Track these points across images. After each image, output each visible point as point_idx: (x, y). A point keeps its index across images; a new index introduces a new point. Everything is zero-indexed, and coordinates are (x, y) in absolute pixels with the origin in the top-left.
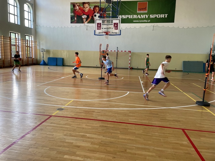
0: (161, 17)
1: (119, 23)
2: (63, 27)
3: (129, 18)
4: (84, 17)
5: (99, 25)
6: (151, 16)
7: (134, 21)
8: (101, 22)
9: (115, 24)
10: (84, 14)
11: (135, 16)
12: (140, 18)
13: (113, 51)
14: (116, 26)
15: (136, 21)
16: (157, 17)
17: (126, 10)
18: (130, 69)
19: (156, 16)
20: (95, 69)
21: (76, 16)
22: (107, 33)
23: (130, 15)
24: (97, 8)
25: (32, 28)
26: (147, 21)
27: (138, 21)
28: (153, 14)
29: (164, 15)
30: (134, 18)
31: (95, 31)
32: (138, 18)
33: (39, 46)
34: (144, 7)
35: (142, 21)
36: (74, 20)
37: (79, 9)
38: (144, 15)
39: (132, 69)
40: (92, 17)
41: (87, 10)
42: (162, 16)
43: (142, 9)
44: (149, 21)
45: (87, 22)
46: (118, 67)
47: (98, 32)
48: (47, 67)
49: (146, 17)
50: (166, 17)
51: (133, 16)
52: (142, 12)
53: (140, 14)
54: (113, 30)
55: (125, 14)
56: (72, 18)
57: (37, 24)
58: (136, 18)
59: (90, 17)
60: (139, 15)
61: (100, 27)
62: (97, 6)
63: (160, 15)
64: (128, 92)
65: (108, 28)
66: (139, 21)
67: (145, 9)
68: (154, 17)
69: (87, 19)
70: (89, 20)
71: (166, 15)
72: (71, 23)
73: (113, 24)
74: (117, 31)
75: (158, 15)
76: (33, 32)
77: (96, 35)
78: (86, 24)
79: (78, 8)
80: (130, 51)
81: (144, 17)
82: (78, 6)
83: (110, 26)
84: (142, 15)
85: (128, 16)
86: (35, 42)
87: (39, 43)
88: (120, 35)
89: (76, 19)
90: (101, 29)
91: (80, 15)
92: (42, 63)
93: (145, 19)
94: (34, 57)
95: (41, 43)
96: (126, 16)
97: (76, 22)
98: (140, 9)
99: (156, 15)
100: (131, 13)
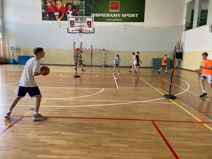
0: (132, 17)
1: (93, 21)
2: (34, 24)
3: (102, 16)
4: (56, 14)
5: (72, 23)
6: (122, 15)
7: (107, 20)
8: (74, 19)
9: (88, 22)
10: (56, 11)
11: (108, 15)
12: (112, 16)
13: (87, 49)
14: (89, 24)
15: (109, 20)
16: (129, 16)
17: (99, 8)
18: (104, 66)
19: (127, 16)
20: (70, 67)
21: (48, 12)
22: (80, 31)
23: (103, 13)
24: (70, 6)
26: (119, 20)
28: (125, 13)
30: (107, 16)
31: (68, 29)
32: (111, 17)
33: (8, 44)
34: (117, 7)
35: (115, 20)
36: (45, 17)
37: (51, 6)
38: (116, 15)
39: (106, 66)
40: (65, 14)
41: (59, 7)
42: (133, 15)
43: (114, 8)
44: (121, 20)
45: (59, 19)
46: (92, 65)
47: (71, 29)
48: (17, 66)
49: (118, 16)
50: (137, 16)
51: (106, 15)
52: (114, 11)
53: (113, 13)
54: (86, 28)
55: (98, 13)
56: (44, 15)
57: (5, 21)
58: (109, 16)
59: (63, 14)
60: (111, 14)
61: (74, 24)
62: (69, 4)
63: (131, 15)
64: (103, 89)
65: (81, 26)
66: (112, 20)
67: (117, 8)
68: (126, 17)
69: (59, 16)
70: (62, 17)
71: (137, 15)
72: (43, 19)
73: (86, 22)
74: (91, 29)
75: (129, 14)
77: (69, 33)
78: (59, 21)
79: (49, 4)
80: (104, 49)
81: (117, 16)
82: (49, 2)
83: (83, 24)
84: (114, 14)
85: (101, 14)
86: (3, 39)
87: (8, 40)
88: (94, 33)
89: (47, 16)
90: (74, 26)
91: (52, 12)
92: (12, 61)
93: (118, 18)
94: (2, 56)
95: (10, 40)
96: (99, 14)
97: (48, 19)
98: (112, 8)
99: (127, 14)
100: (104, 12)
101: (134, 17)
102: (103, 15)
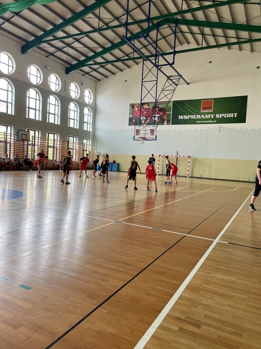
0: (230, 117)
5: (138, 131)
6: (217, 115)
7: (197, 122)
9: (151, 130)
10: (143, 116)
11: (199, 117)
12: (204, 118)
14: (152, 131)
15: (199, 122)
16: (225, 117)
19: (223, 116)
21: (134, 117)
23: (193, 115)
25: (91, 131)
26: (212, 122)
27: (202, 122)
28: (220, 113)
29: (233, 114)
31: (134, 136)
32: (202, 118)
33: (97, 150)
34: (209, 106)
35: (207, 122)
37: (138, 110)
38: (209, 115)
42: (231, 115)
43: (207, 108)
44: (215, 121)
45: (145, 124)
47: (136, 137)
49: (211, 117)
50: (235, 116)
52: (206, 111)
53: (205, 114)
54: (149, 136)
56: (130, 120)
57: (96, 127)
59: (149, 118)
60: (203, 115)
61: (139, 133)
63: (228, 114)
65: (145, 134)
66: (204, 121)
67: (210, 108)
68: (221, 117)
69: (145, 121)
70: (148, 122)
71: (236, 114)
73: (150, 130)
75: (225, 114)
76: (91, 135)
77: (135, 140)
79: (136, 109)
80: (190, 156)
81: (209, 117)
82: (137, 107)
85: (190, 116)
86: (92, 145)
87: (97, 146)
88: (156, 140)
89: (134, 121)
93: (211, 119)
95: (99, 146)
96: (188, 116)
97: (134, 124)
98: (204, 109)
99: (223, 114)
100: (194, 113)
101: (232, 117)
102: (193, 117)
